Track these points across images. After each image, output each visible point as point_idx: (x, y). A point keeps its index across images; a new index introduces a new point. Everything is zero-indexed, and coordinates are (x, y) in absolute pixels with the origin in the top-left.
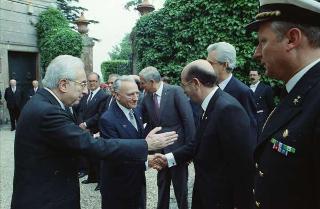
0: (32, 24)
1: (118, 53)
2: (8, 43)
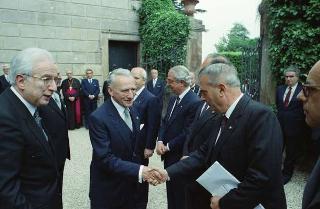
0: (134, 10)
1: (226, 45)
2: (109, 32)
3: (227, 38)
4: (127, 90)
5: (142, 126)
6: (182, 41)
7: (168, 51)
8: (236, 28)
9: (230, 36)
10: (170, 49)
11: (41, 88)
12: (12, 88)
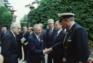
3: (23, 18)
4: (39, 30)
5: (42, 41)
6: (11, 20)
7: (7, 23)
8: (25, 16)
9: (24, 18)
10: (8, 22)
11: (17, 30)
12: (11, 31)
